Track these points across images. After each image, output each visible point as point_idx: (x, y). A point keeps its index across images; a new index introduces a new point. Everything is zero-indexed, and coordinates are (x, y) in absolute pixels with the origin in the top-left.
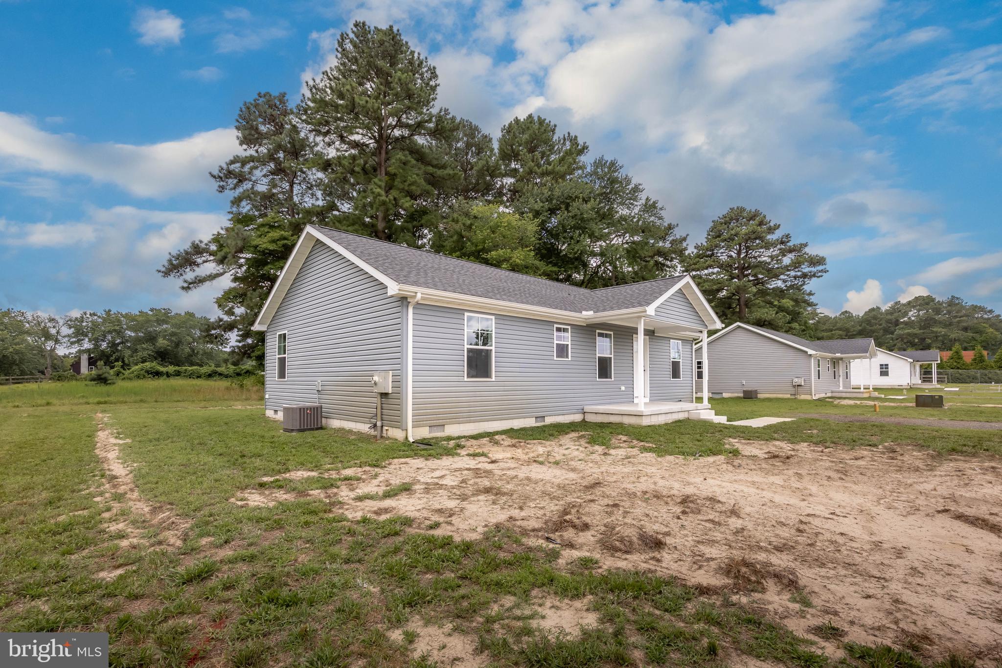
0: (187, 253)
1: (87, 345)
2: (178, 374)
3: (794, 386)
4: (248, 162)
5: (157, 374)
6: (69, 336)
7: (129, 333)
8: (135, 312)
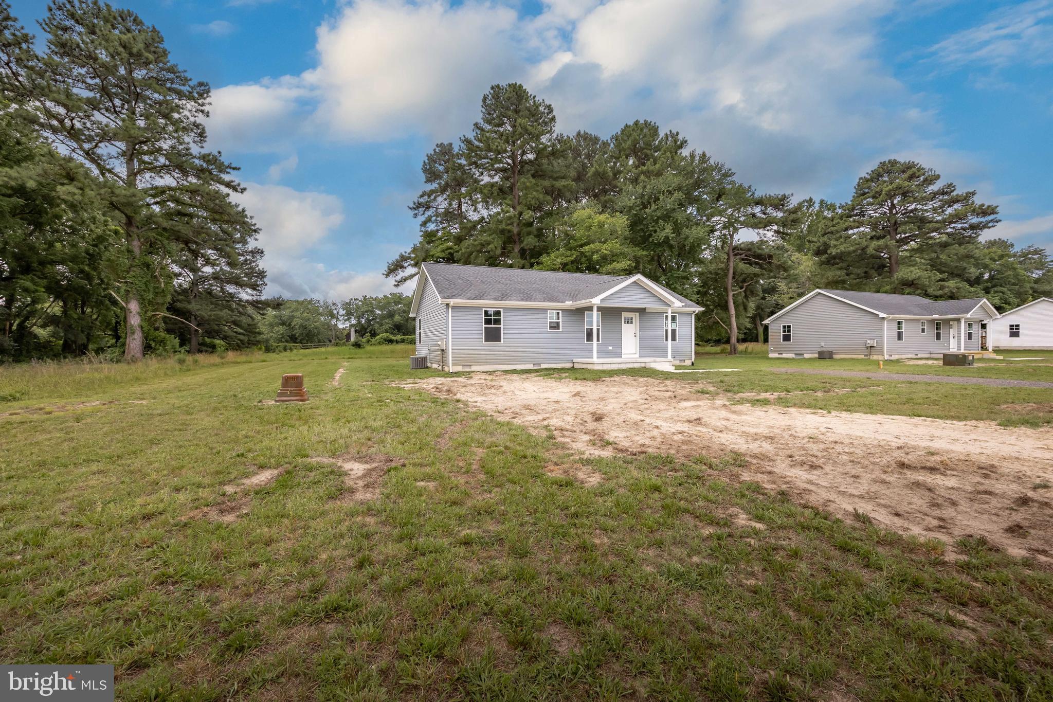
0: (397, 261)
1: (354, 322)
2: (403, 341)
3: (867, 348)
4: (432, 194)
5: (391, 341)
6: (343, 315)
7: (378, 312)
8: (381, 296)
